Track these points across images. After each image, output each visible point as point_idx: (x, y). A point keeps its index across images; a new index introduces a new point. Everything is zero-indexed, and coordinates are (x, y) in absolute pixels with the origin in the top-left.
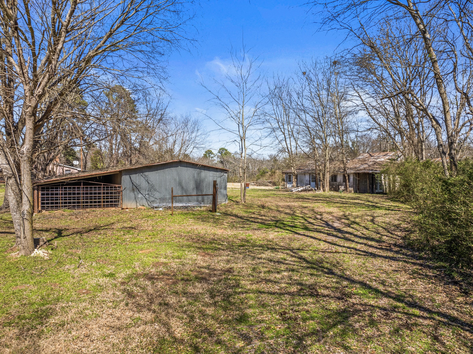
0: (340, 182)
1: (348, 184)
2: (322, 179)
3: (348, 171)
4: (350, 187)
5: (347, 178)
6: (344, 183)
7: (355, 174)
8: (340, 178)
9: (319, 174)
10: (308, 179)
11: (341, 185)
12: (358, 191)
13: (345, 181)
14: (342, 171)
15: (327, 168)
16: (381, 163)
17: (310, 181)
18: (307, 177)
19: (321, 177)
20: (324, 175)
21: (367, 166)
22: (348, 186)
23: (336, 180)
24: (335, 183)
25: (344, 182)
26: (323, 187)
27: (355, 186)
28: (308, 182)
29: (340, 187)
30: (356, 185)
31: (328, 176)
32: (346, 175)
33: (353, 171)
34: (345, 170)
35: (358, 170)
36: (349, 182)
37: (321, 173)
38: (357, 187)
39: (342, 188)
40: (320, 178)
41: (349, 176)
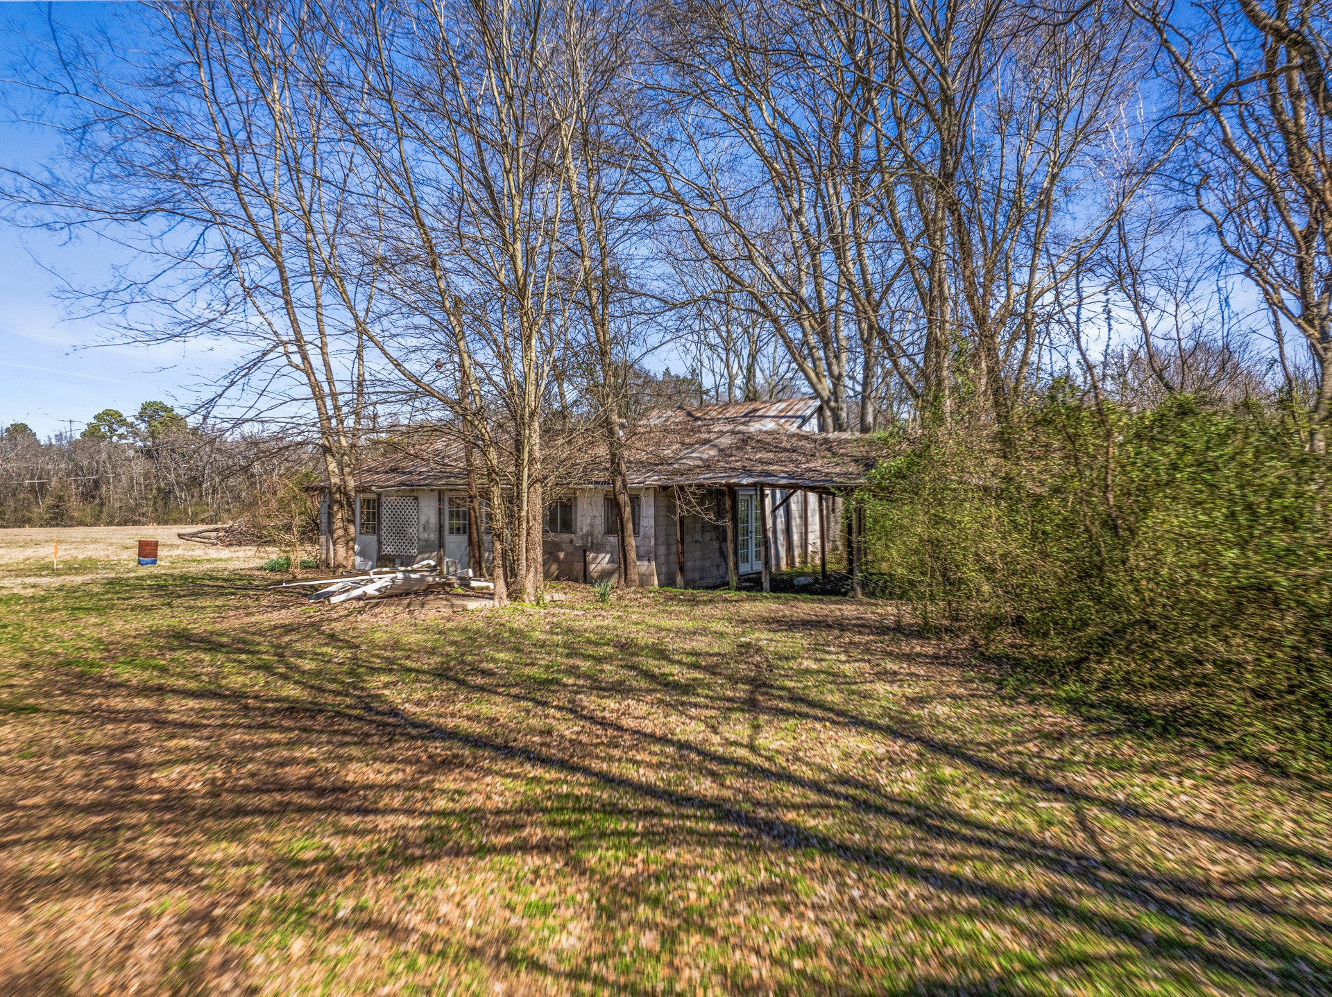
0: (590, 534)
1: (632, 542)
2: (500, 522)
3: (634, 479)
4: (639, 558)
5: (628, 511)
6: (613, 540)
7: (664, 491)
8: (590, 515)
9: (486, 495)
10: (433, 520)
11: (598, 548)
12: (679, 579)
13: (615, 524)
14: (603, 476)
15: (532, 461)
16: (769, 439)
17: (441, 527)
18: (428, 511)
19: (499, 513)
20: (512, 499)
21: (713, 452)
22: (632, 555)
23: (568, 526)
24: (565, 537)
25: (609, 531)
26: (511, 573)
27: (662, 550)
28: (433, 536)
29: (591, 556)
30: (668, 545)
31: (533, 505)
32: (623, 498)
33: (653, 480)
34: (616, 471)
35: (676, 472)
36: (636, 533)
37: (496, 491)
38: (673, 558)
39: (601, 562)
40: (490, 517)
41: (635, 500)
